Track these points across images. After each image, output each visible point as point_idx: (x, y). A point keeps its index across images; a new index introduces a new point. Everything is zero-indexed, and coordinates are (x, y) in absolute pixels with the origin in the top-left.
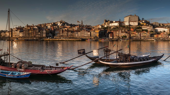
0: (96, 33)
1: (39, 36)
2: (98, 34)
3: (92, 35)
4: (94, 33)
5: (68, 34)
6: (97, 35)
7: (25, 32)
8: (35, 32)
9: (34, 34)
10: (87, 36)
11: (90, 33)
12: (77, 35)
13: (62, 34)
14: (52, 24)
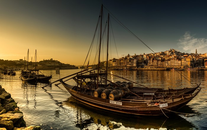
0: (187, 62)
1: (130, 66)
2: (189, 62)
3: (182, 64)
4: (185, 62)
5: (158, 63)
6: (189, 64)
7: (117, 61)
8: (126, 62)
9: (125, 64)
10: (177, 65)
11: (180, 62)
12: (167, 64)
13: (152, 63)
14: (161, 53)
